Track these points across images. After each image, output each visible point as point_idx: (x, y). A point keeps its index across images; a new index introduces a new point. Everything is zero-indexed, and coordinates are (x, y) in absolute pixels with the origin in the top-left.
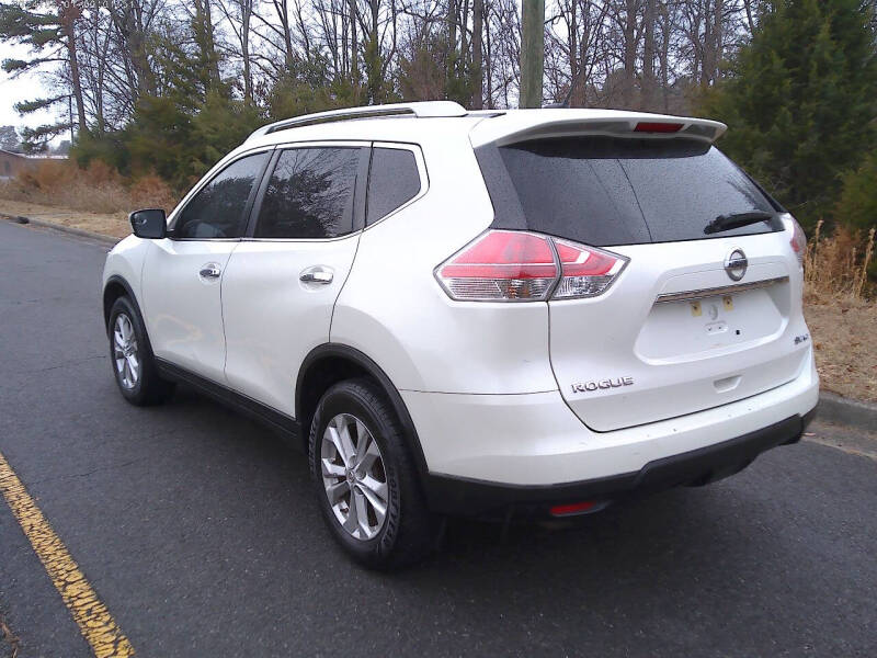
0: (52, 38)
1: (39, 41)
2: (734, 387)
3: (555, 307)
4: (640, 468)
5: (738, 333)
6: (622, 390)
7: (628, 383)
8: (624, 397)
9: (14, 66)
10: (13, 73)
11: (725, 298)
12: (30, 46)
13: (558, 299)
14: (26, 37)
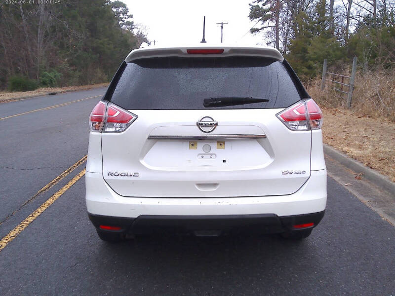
0: (270, 17)
1: (265, 19)
2: (215, 189)
3: (105, 136)
4: (136, 217)
5: (224, 161)
6: (132, 178)
7: (136, 176)
8: (133, 182)
9: (254, 31)
10: (254, 33)
11: (218, 142)
12: (261, 22)
13: (107, 132)
14: (261, 18)
